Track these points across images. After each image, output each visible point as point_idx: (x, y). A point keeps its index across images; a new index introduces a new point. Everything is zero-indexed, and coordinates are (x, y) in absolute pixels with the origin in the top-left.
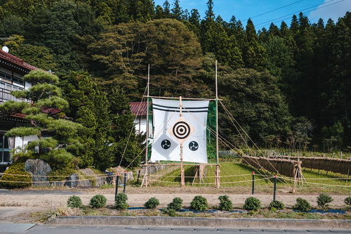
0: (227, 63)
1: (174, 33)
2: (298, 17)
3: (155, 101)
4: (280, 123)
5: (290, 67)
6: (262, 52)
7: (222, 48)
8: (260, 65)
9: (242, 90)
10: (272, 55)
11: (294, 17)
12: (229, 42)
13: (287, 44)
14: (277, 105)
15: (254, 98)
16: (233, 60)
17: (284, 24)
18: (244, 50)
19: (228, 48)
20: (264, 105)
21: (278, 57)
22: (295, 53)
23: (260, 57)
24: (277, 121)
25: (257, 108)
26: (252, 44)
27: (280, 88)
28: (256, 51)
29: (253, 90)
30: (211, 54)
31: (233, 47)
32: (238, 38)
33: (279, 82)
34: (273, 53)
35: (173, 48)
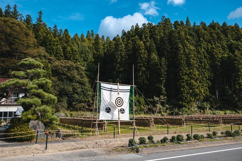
0: (53, 55)
1: (18, 29)
2: (90, 32)
3: (103, 85)
4: (86, 96)
5: (91, 62)
6: (76, 51)
7: (50, 45)
8: (74, 59)
9: (64, 74)
10: (81, 54)
11: (88, 32)
12: (54, 41)
13: (89, 48)
14: (84, 85)
15: (71, 80)
16: (57, 53)
17: (82, 35)
18: (64, 48)
19: (54, 45)
20: (77, 84)
21: (84, 55)
22: (94, 54)
23: (74, 54)
24: (84, 94)
25: (73, 86)
26: (69, 45)
27: (86, 74)
28: (72, 50)
29: (71, 74)
30: (43, 48)
31: (57, 45)
32: (60, 39)
33: (85, 70)
34: (82, 53)
35: (17, 41)
